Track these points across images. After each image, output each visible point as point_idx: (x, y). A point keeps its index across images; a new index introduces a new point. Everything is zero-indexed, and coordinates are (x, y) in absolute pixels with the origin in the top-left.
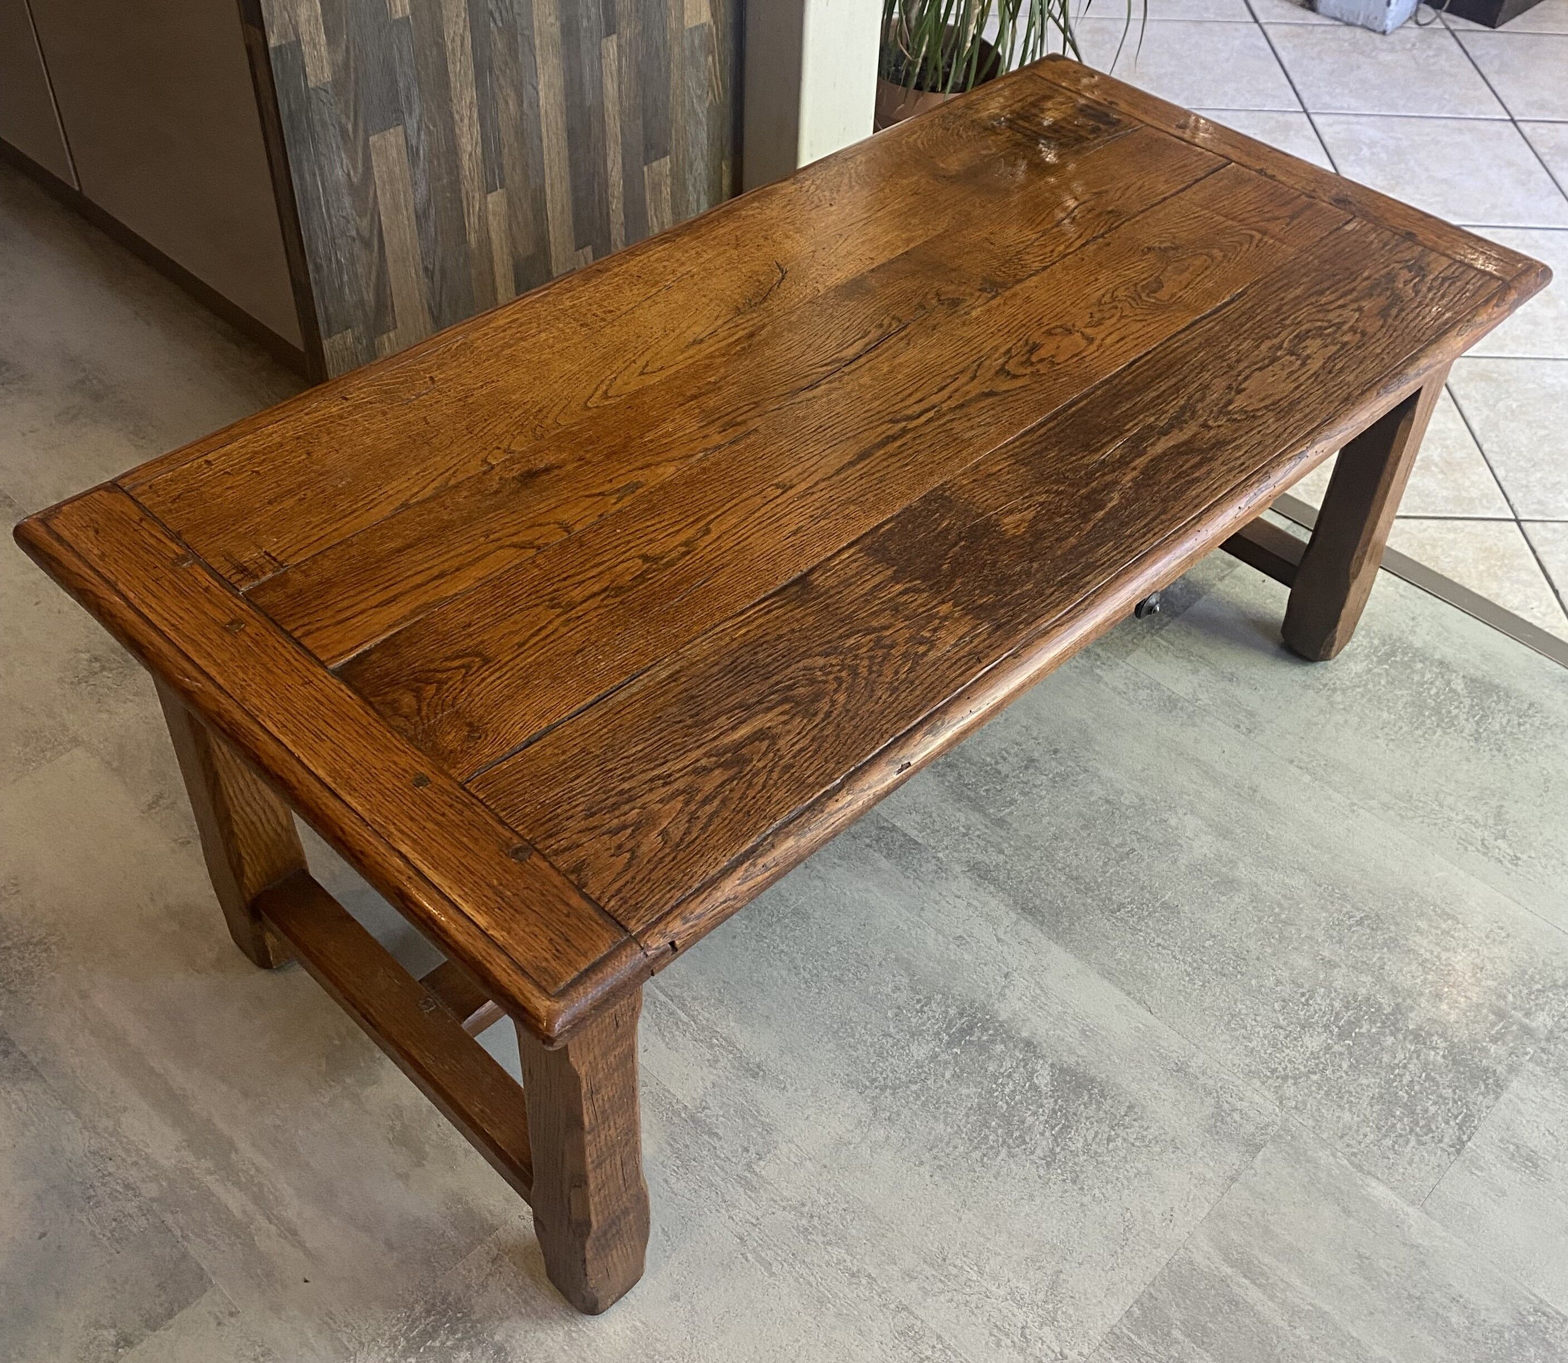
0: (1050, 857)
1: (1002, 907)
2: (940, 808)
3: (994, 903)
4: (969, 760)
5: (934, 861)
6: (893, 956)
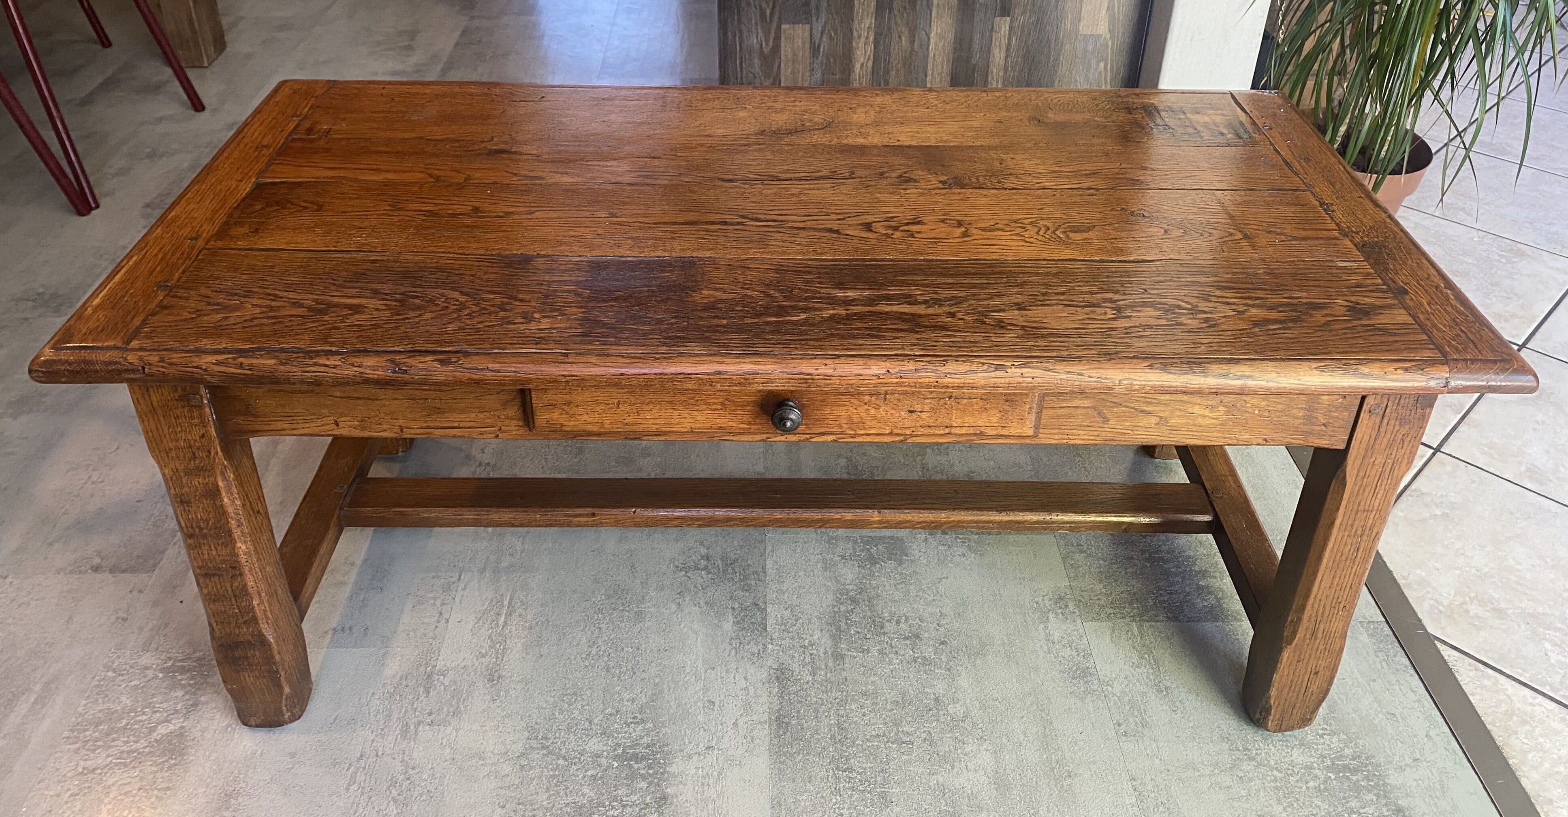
0: (843, 703)
1: (765, 707)
2: (810, 620)
3: (764, 699)
4: (871, 607)
5: (761, 647)
6: (657, 681)
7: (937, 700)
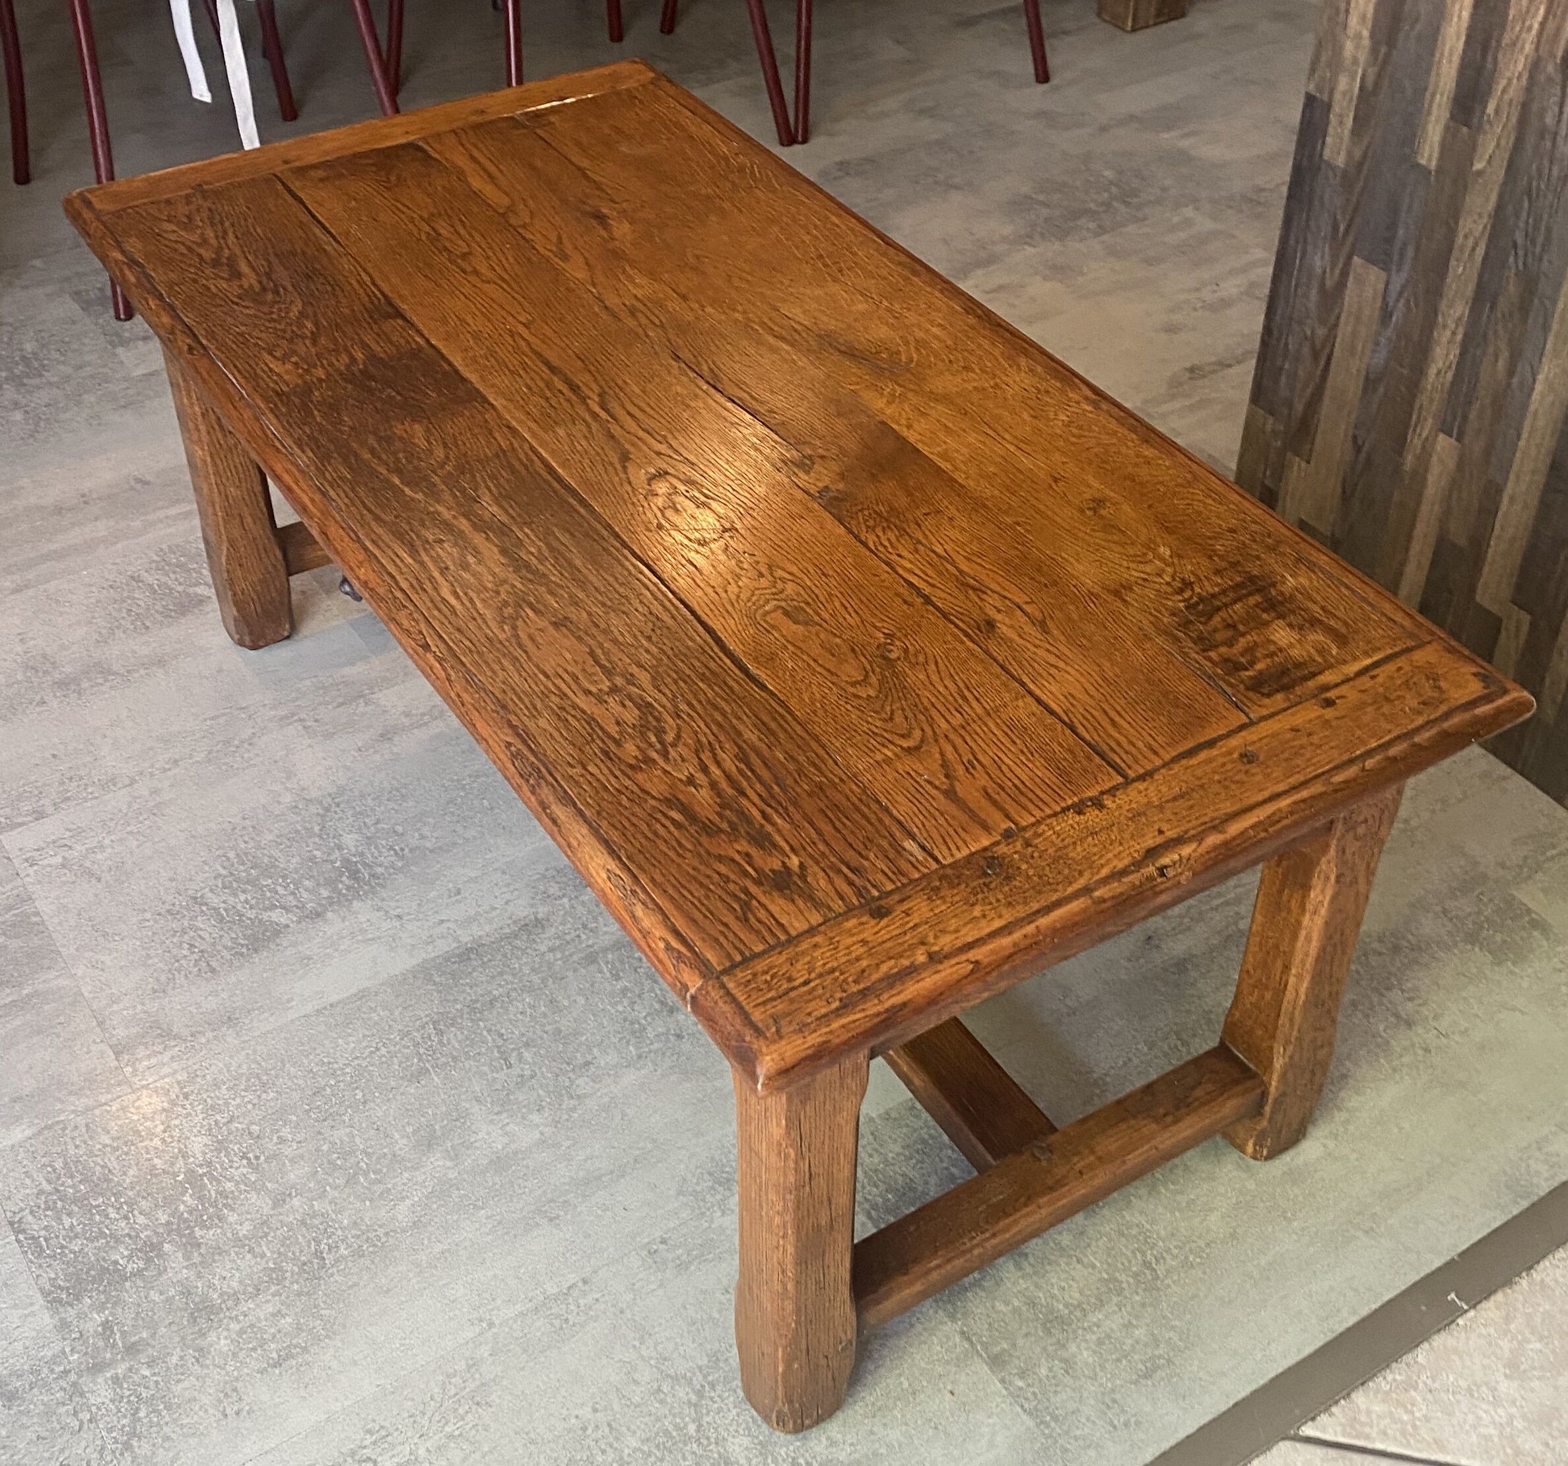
1: (478, 934)
3: (489, 928)
7: (587, 1064)
